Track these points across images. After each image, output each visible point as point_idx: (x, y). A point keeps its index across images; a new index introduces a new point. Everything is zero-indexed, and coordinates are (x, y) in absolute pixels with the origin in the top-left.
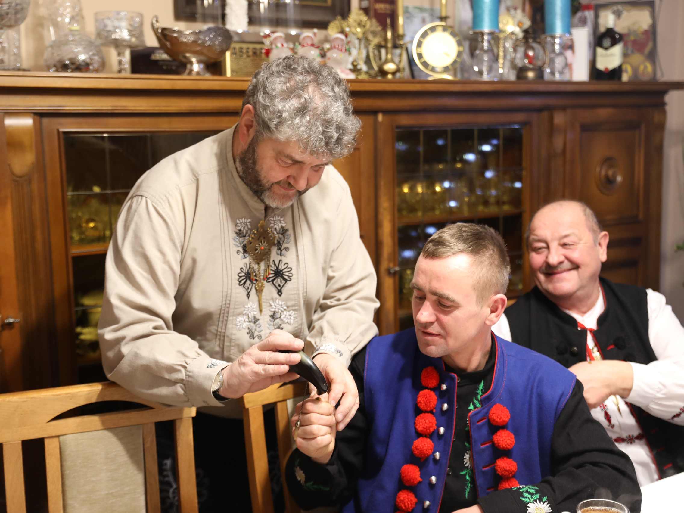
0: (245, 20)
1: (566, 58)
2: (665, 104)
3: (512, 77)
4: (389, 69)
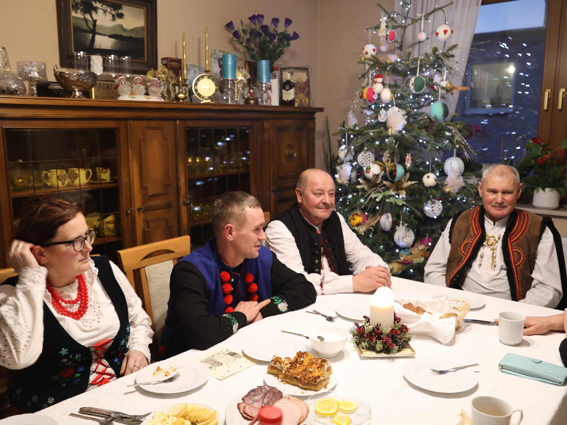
0: (101, 68)
1: (268, 94)
2: (315, 118)
3: (242, 103)
4: (181, 97)
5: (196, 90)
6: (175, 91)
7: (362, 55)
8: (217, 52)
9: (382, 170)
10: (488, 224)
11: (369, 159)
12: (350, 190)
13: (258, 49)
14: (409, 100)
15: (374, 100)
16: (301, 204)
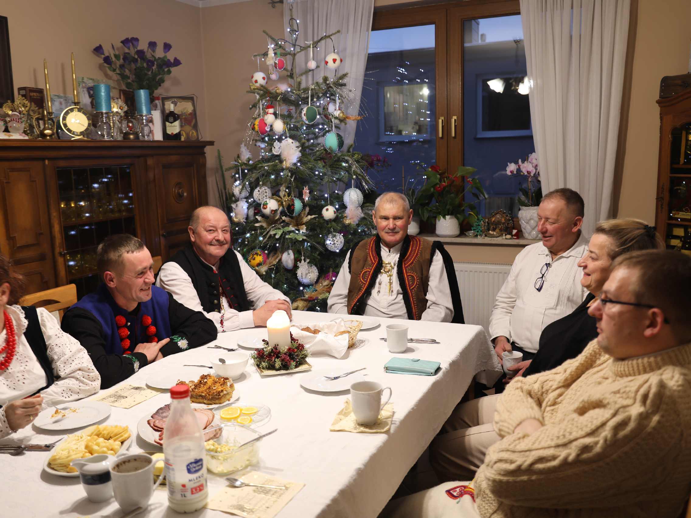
1: (150, 127)
2: (205, 153)
3: (120, 138)
4: (48, 133)
5: (65, 125)
6: (40, 127)
7: (251, 84)
8: (85, 80)
9: (279, 205)
10: (384, 252)
11: (265, 194)
12: (248, 228)
13: (134, 76)
14: (303, 132)
15: (267, 131)
16: (194, 242)
